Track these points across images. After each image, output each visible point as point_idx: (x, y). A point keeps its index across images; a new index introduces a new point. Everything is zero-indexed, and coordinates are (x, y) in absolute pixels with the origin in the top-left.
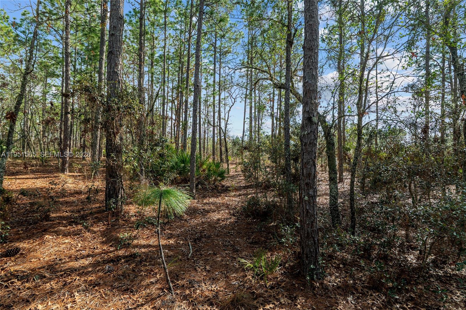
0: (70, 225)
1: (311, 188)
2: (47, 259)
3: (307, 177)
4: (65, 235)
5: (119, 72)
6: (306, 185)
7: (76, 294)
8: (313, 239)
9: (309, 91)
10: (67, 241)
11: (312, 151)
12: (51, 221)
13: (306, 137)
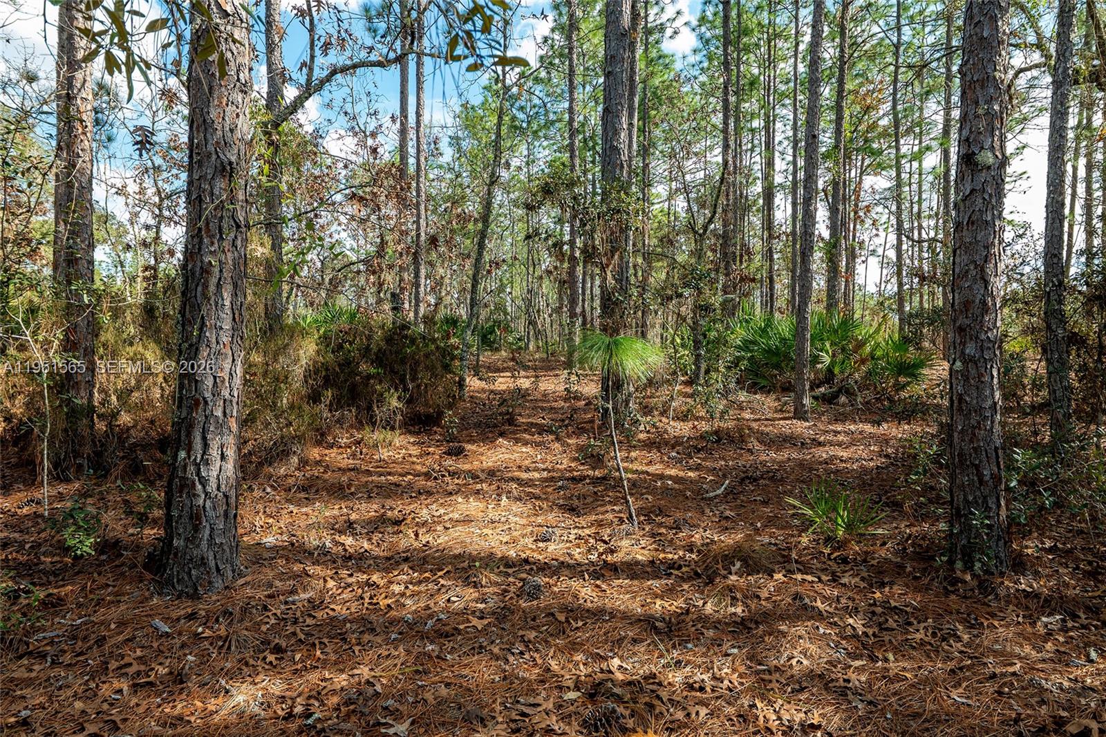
0: (539, 434)
1: (971, 339)
2: (490, 464)
3: (961, 311)
4: (526, 443)
5: (622, 146)
6: (960, 334)
7: (504, 498)
8: (978, 470)
9: (970, 86)
10: (524, 450)
11: (977, 242)
12: (516, 426)
13: (962, 209)
